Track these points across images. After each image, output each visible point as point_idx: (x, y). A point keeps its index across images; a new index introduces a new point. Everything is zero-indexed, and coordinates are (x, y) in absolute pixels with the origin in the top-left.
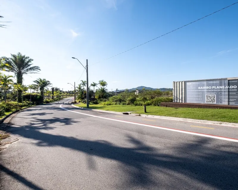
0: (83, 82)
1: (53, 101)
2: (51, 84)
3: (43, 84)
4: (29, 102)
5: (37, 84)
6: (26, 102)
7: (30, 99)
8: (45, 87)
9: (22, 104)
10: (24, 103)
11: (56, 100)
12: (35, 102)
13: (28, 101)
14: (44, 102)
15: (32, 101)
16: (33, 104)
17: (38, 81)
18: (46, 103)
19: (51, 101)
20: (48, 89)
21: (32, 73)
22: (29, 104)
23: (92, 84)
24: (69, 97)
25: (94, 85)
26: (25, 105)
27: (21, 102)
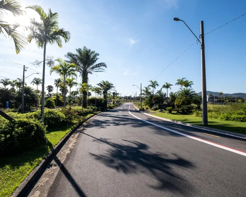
0: (152, 83)
1: (114, 106)
2: (114, 88)
3: (107, 86)
4: (94, 108)
5: (100, 87)
6: (91, 108)
7: (95, 103)
8: (108, 90)
9: (86, 110)
10: (88, 108)
11: (117, 106)
12: (100, 108)
13: (93, 106)
14: (108, 108)
15: (97, 107)
16: (98, 110)
17: (101, 83)
18: (109, 108)
19: (113, 107)
20: (111, 93)
21: (97, 71)
22: (94, 110)
23: (164, 85)
24: (126, 103)
25: (167, 86)
26: (90, 111)
27: (86, 108)
